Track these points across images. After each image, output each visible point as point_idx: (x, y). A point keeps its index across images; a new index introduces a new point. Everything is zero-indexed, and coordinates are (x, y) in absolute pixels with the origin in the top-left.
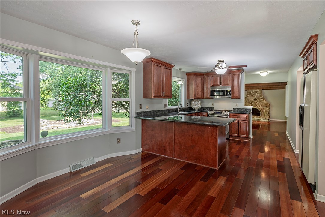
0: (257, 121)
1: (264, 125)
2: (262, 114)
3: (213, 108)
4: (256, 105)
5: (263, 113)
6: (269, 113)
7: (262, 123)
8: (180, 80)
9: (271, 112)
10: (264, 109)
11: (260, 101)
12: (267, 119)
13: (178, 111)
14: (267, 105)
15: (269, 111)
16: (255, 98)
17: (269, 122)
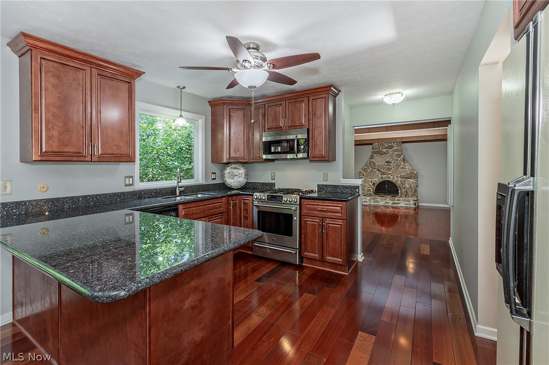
0: (391, 207)
1: (406, 217)
2: (401, 193)
3: (273, 185)
4: (390, 174)
5: (403, 190)
6: (416, 191)
7: (402, 211)
8: (181, 116)
9: (420, 189)
10: (406, 182)
11: (398, 166)
12: (412, 202)
13: (175, 194)
14: (411, 173)
15: (417, 186)
16: (388, 159)
17: (415, 209)
